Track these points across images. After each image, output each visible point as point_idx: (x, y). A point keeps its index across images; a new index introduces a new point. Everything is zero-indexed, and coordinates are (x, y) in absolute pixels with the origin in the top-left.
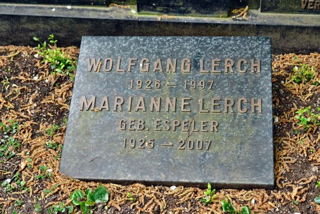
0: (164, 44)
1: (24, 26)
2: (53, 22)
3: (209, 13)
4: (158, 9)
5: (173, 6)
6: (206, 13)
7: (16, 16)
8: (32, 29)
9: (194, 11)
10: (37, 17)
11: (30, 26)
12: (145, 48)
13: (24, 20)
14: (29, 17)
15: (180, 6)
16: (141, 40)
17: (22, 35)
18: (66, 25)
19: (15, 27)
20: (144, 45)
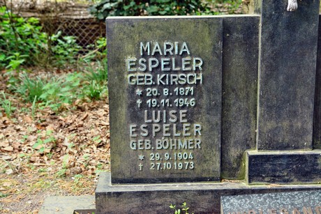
0: (294, 197)
1: (153, 201)
2: (179, 196)
3: (308, 181)
4: (266, 179)
5: (279, 176)
6: (306, 181)
7: (148, 192)
8: (160, 203)
9: (296, 180)
10: (166, 192)
11: (158, 201)
12: (279, 201)
13: (153, 196)
14: (158, 192)
15: (284, 176)
16: (273, 195)
17: (151, 210)
18: (190, 197)
19: (145, 202)
20: (277, 199)
